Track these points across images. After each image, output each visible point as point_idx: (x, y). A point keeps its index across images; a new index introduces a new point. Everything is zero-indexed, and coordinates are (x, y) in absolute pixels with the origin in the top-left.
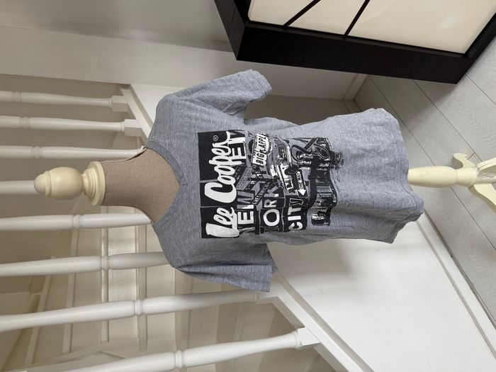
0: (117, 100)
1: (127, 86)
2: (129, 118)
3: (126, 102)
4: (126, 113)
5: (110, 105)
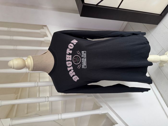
0: (42, 30)
1: (46, 26)
2: (46, 36)
3: (45, 31)
4: (45, 35)
5: (40, 32)
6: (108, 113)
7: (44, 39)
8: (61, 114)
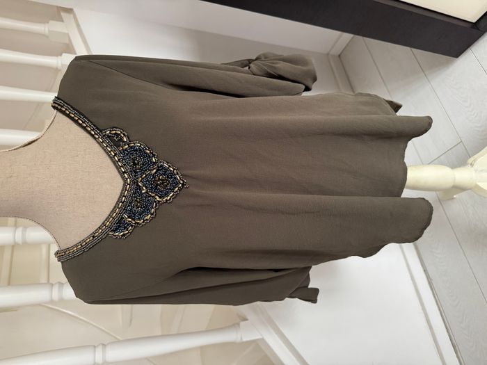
0: (54, 27)
1: (69, 11)
2: (69, 52)
3: (66, 32)
5: (47, 32)
6: (263, 340)
7: (60, 62)
8: (104, 346)
